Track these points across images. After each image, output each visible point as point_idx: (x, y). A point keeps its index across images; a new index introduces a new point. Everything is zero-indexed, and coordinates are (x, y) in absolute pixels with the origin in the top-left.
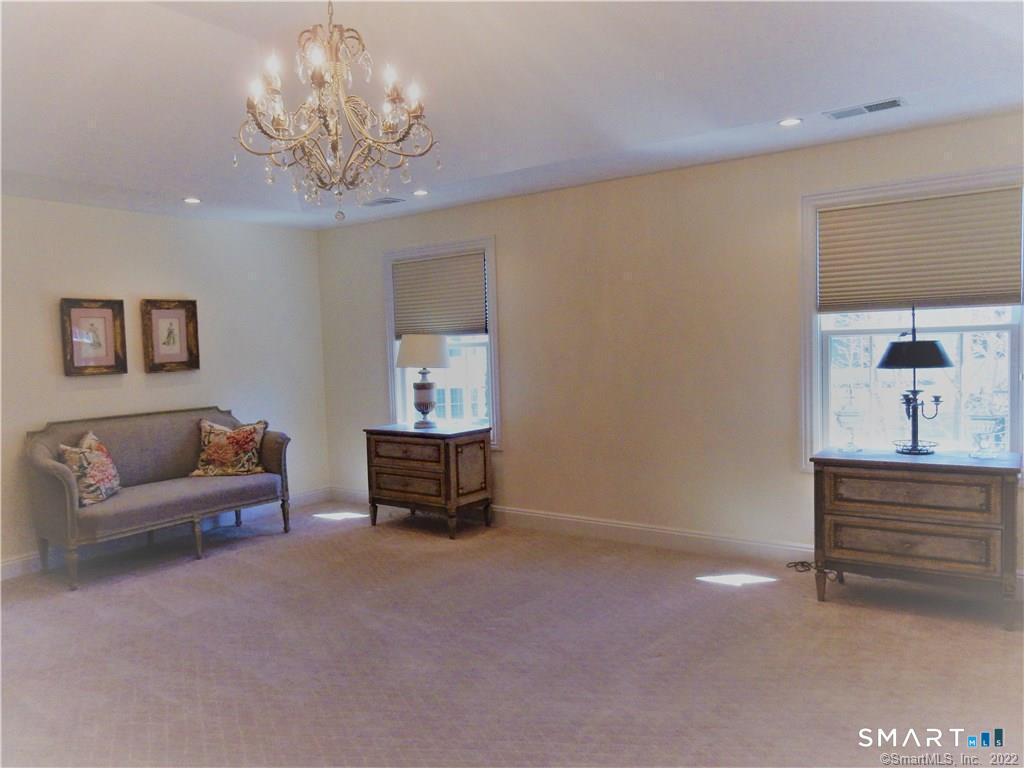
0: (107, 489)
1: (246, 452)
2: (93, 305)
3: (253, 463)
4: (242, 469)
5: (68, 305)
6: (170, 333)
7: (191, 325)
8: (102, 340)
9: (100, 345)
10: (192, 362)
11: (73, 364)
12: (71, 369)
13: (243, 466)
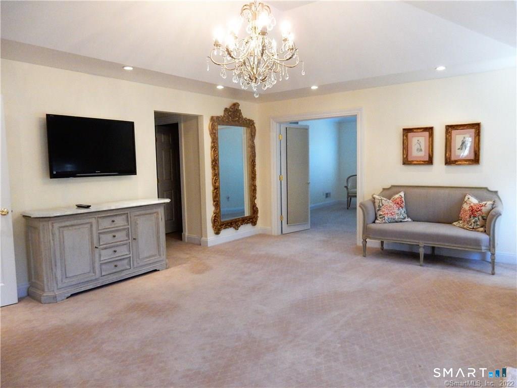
0: (389, 219)
1: (475, 217)
2: (419, 131)
3: (477, 225)
4: (470, 227)
5: (407, 131)
6: (463, 143)
7: (477, 138)
8: (423, 148)
9: (421, 150)
10: (475, 159)
11: (407, 159)
12: (406, 162)
13: (471, 225)
